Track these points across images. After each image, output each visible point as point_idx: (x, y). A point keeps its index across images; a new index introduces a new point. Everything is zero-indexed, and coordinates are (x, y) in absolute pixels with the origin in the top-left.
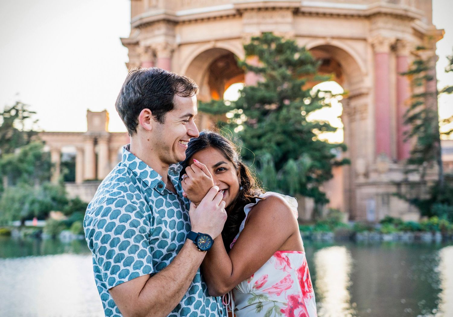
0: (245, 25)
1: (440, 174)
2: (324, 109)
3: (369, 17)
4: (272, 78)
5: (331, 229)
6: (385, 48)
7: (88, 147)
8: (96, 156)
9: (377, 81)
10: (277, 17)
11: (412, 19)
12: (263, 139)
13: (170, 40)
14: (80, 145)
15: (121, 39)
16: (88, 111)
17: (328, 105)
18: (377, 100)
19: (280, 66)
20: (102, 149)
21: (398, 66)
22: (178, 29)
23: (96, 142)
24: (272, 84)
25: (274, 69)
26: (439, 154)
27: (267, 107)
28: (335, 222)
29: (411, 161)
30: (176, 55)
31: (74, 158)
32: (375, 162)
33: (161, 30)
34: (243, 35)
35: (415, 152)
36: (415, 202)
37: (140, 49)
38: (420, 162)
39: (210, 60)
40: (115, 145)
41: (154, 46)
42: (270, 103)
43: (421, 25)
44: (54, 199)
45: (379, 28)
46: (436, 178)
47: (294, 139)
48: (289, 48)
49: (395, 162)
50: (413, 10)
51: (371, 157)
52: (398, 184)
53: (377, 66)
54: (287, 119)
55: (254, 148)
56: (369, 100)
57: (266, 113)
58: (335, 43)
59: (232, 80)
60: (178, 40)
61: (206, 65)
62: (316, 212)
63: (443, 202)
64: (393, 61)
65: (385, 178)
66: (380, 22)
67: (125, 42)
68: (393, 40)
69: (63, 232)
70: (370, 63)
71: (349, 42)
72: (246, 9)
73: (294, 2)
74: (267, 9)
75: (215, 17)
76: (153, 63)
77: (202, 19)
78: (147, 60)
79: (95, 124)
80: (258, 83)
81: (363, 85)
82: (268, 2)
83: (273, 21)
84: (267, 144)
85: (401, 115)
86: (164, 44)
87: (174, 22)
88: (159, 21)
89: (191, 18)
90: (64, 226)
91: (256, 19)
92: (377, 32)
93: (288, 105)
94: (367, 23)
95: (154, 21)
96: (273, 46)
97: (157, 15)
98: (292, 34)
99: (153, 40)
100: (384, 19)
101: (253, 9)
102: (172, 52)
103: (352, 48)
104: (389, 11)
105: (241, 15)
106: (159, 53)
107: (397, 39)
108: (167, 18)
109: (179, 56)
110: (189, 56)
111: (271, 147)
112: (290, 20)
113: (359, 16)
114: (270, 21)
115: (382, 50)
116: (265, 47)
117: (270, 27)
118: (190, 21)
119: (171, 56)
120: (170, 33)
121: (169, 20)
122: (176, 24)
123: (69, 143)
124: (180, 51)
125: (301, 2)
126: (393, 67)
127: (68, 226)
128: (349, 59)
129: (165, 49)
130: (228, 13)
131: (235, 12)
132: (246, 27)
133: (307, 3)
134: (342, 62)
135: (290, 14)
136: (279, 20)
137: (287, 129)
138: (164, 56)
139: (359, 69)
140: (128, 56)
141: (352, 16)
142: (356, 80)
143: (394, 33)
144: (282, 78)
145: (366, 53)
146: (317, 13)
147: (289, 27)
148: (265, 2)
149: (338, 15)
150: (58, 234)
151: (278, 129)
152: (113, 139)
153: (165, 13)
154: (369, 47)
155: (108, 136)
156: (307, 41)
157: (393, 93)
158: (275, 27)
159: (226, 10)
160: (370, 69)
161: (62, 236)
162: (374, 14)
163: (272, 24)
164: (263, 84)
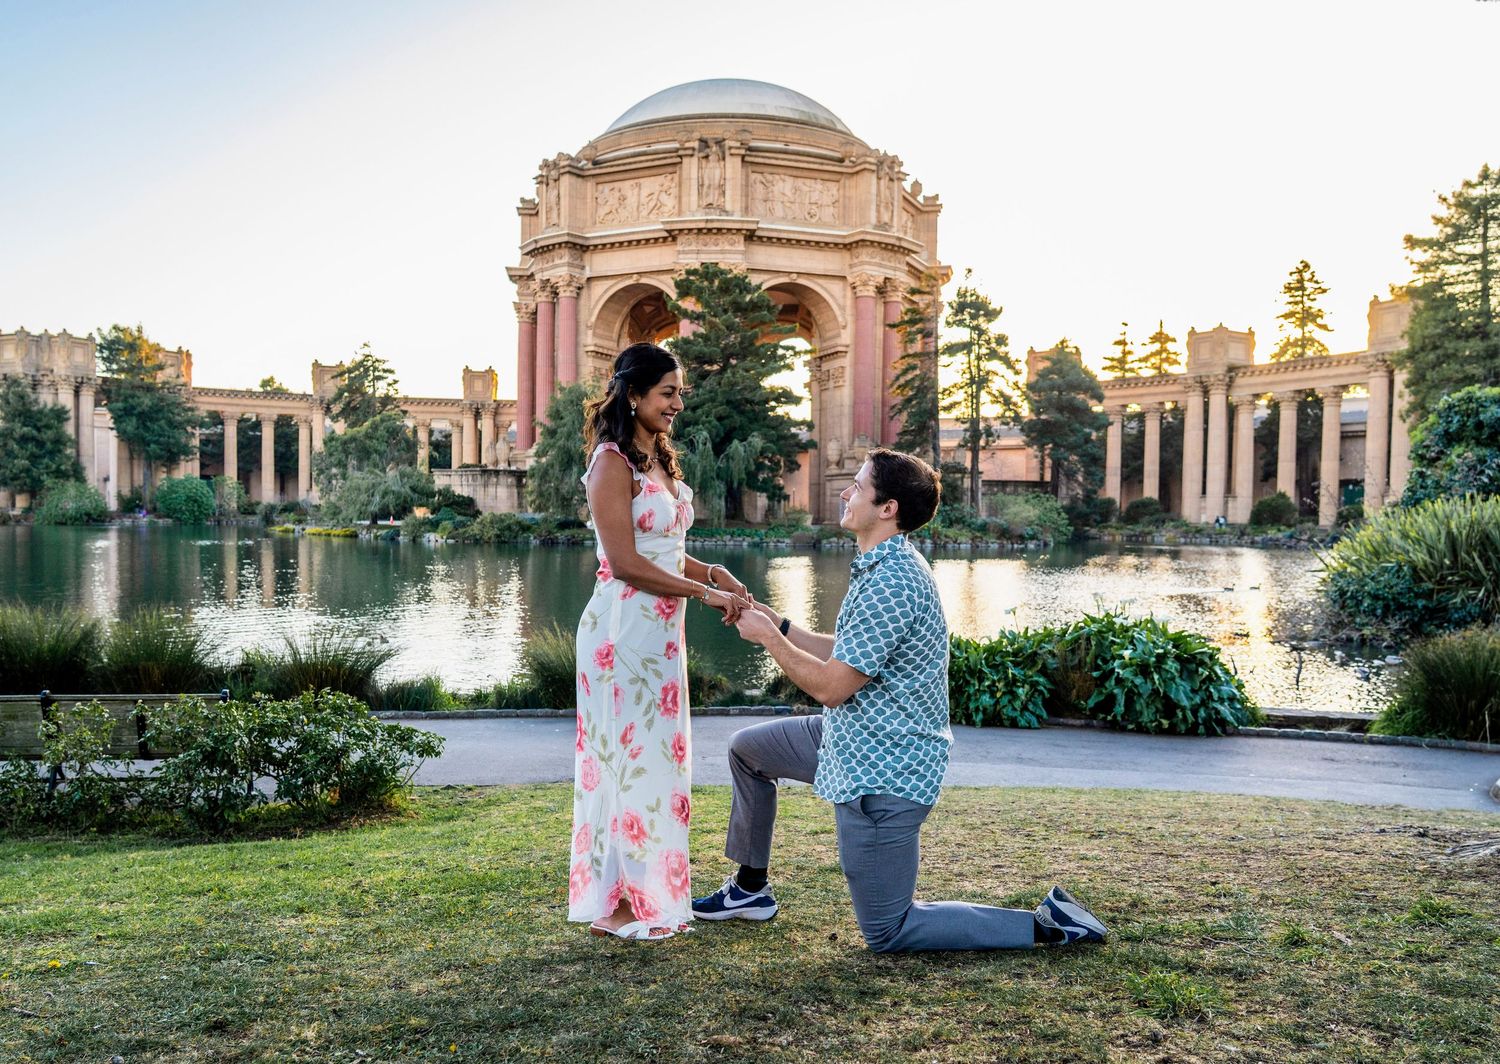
0: (679, 252)
2: (785, 373)
3: (848, 247)
4: (712, 326)
5: (789, 535)
6: (871, 291)
7: (468, 421)
8: (479, 434)
9: (858, 335)
10: (724, 244)
11: (908, 252)
12: (699, 411)
13: (576, 272)
14: (455, 418)
15: (508, 269)
16: (467, 370)
17: (789, 367)
18: (856, 363)
19: (725, 311)
20: (486, 424)
21: (885, 318)
22: (587, 256)
23: (477, 415)
24: (712, 336)
25: (715, 316)
26: (936, 436)
27: (707, 367)
28: (794, 524)
30: (584, 292)
31: (448, 436)
32: (851, 447)
33: (564, 257)
34: (677, 268)
35: (904, 433)
37: (535, 285)
39: (632, 302)
40: (503, 419)
41: (553, 281)
42: (711, 363)
43: (920, 260)
44: (413, 489)
45: (862, 263)
47: (742, 413)
48: (737, 286)
50: (909, 239)
51: (846, 441)
53: (858, 316)
54: (733, 385)
55: (686, 424)
56: (846, 362)
57: (704, 376)
58: (802, 281)
59: (663, 332)
60: (588, 273)
61: (626, 310)
62: (770, 511)
64: (881, 308)
66: (865, 255)
67: (513, 273)
68: (881, 280)
69: (427, 535)
70: (849, 311)
71: (821, 281)
72: (681, 230)
73: (748, 222)
74: (710, 230)
75: (639, 241)
76: (554, 304)
77: (621, 243)
78: (544, 299)
79: (476, 389)
80: (694, 334)
81: (839, 341)
82: (712, 221)
83: (718, 248)
84: (704, 418)
85: (888, 382)
86: (567, 278)
87: (582, 246)
88: (560, 244)
89: (605, 241)
90: (428, 527)
91: (694, 244)
92: (860, 268)
93: (735, 366)
94: (846, 255)
95: (554, 245)
96: (716, 283)
97: (558, 236)
98: (744, 266)
99: (552, 271)
100: (870, 250)
101: (690, 230)
102: (579, 288)
103: (826, 289)
104: (877, 239)
105: (674, 239)
106: (561, 290)
107: (886, 278)
108: (572, 240)
109: (589, 295)
110: (602, 295)
111: (710, 422)
112: (741, 247)
113: (836, 245)
114: (714, 248)
115: (866, 294)
116: (706, 283)
117: (713, 256)
118: (604, 245)
119: (578, 294)
120: (576, 262)
121: (575, 244)
122: (584, 249)
123: (441, 416)
124: (589, 288)
125: (758, 222)
126: (880, 316)
127: (434, 526)
128: (822, 305)
129: (569, 285)
130: (656, 235)
131: (666, 234)
132: (681, 256)
133: (766, 225)
134: (812, 309)
135: (742, 238)
136: (727, 247)
137: (732, 398)
138: (568, 294)
139: (835, 318)
140: (518, 294)
141: (827, 244)
142: (829, 334)
143: (882, 270)
144: (727, 328)
145: (844, 296)
146: (779, 239)
147: (740, 256)
148: (707, 221)
149: (808, 242)
150: (420, 537)
151: (720, 398)
152: (501, 410)
153: (568, 234)
154: (849, 288)
155: (494, 405)
156: (765, 277)
157: (879, 352)
158: (720, 256)
159: (654, 231)
160: (850, 319)
161: (425, 540)
162: (857, 242)
163: (716, 252)
164: (701, 336)
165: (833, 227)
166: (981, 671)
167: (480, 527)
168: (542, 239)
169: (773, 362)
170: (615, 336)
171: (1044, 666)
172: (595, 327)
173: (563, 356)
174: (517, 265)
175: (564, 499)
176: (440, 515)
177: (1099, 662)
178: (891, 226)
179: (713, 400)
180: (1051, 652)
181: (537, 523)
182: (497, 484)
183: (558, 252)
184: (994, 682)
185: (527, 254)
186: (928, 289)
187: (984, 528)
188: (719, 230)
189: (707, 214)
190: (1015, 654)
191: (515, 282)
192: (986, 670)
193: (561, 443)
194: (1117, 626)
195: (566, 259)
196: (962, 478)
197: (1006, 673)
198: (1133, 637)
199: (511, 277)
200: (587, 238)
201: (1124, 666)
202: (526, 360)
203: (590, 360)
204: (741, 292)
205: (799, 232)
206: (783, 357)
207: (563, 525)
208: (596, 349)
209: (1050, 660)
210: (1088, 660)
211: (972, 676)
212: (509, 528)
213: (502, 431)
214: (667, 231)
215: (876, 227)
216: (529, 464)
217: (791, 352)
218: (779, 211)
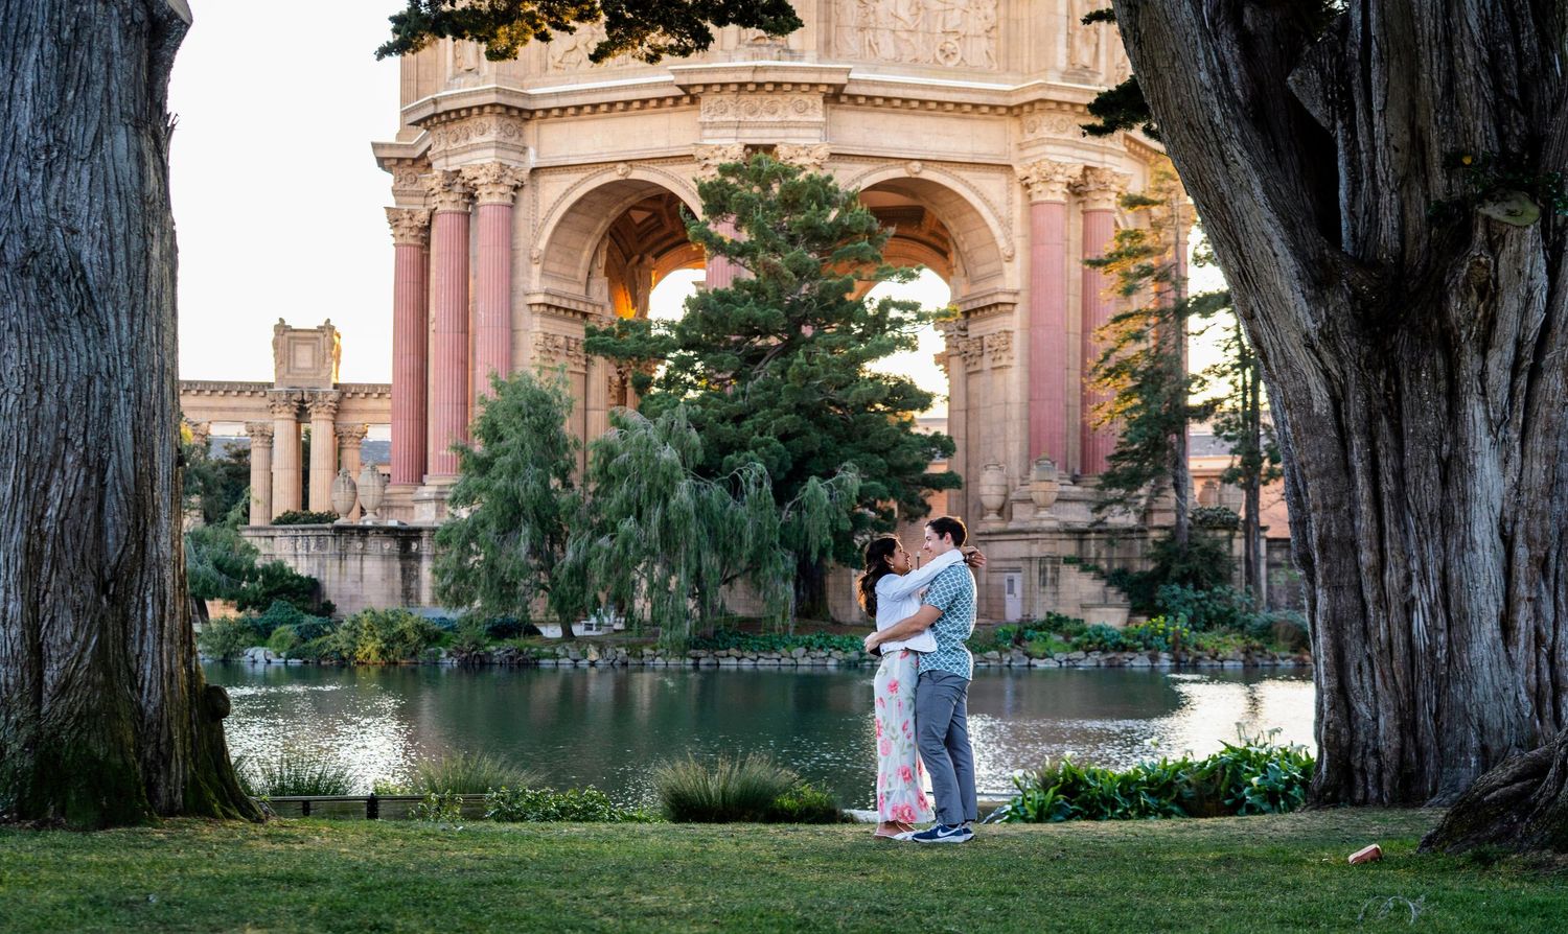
0: (703, 126)
1: (1180, 510)
2: (901, 352)
3: (1014, 111)
4: (773, 273)
6: (1058, 193)
7: (283, 428)
8: (304, 452)
9: (1034, 271)
10: (785, 109)
12: (748, 424)
13: (511, 158)
14: (257, 419)
15: (375, 146)
16: (282, 328)
17: (908, 344)
18: (1032, 324)
19: (792, 240)
20: (320, 431)
21: (1085, 247)
22: (531, 129)
23: (302, 413)
24: (770, 287)
25: (774, 250)
27: (759, 342)
29: (1111, 480)
30: (525, 196)
31: (243, 454)
32: (1024, 480)
33: (490, 131)
34: (700, 153)
35: (1120, 456)
36: (1118, 579)
37: (433, 180)
38: (1133, 480)
39: (614, 212)
40: (352, 420)
41: (467, 174)
42: (765, 334)
45: (1042, 142)
46: (1169, 519)
47: (824, 425)
49: (1075, 481)
51: (1016, 468)
52: (1080, 535)
53: (1034, 240)
54: (808, 376)
56: (1014, 322)
57: (756, 357)
58: (930, 175)
59: (667, 259)
60: (532, 160)
61: (602, 226)
63: (1182, 580)
64: (1077, 222)
65: (1048, 519)
66: (1046, 126)
67: (385, 153)
68: (1077, 172)
69: (251, 651)
70: (1018, 228)
71: (965, 174)
72: (706, 86)
73: (831, 71)
74: (760, 85)
75: (628, 103)
76: (468, 215)
77: (595, 106)
78: (449, 207)
79: (300, 364)
80: (736, 282)
81: (999, 284)
82: (764, 69)
83: (775, 118)
84: (756, 437)
85: (1091, 363)
86: (495, 169)
87: (521, 111)
88: (481, 108)
89: (564, 102)
90: (250, 637)
91: (731, 110)
92: (1039, 150)
93: (811, 341)
94: (1012, 125)
95: (469, 109)
96: (776, 188)
97: (477, 93)
98: (823, 152)
99: (465, 157)
100: (1057, 117)
101: (724, 85)
102: (516, 188)
103: (973, 189)
104: (1069, 97)
105: (694, 100)
106: (482, 191)
107: (1086, 168)
108: (504, 100)
109: (536, 201)
110: (559, 202)
111: (767, 444)
112: (819, 117)
113: (993, 107)
114: (768, 118)
115: (1049, 197)
116: (756, 189)
117: (767, 132)
118: (563, 109)
119: (514, 198)
120: (513, 140)
121: (508, 108)
122: (526, 115)
123: (231, 414)
124: (535, 187)
125: (848, 71)
126: (1076, 237)
127: (262, 634)
128: (969, 217)
129: (497, 183)
130: (661, 93)
131: (680, 92)
132: (708, 133)
133: (863, 75)
134: (950, 224)
135: (819, 100)
136: (793, 117)
137: (807, 401)
138: (496, 199)
139: (993, 241)
140: (395, 192)
141: (975, 106)
142: (981, 271)
143: (1078, 153)
144: (797, 273)
145: (1010, 202)
146: (887, 100)
147: (815, 133)
148: (756, 69)
149: (940, 104)
150: (238, 654)
151: (785, 401)
152: (347, 404)
153: (497, 91)
154: (1017, 188)
155: (335, 395)
156: (862, 168)
157: (1075, 303)
158: (780, 133)
159: (656, 85)
160: (1019, 243)
161: (246, 660)
162: (1032, 104)
163: (771, 126)
164: (749, 286)
165: (984, 74)
166: (1114, 800)
167: (349, 636)
168: (446, 98)
169: (880, 331)
170: (582, 274)
171: (1179, 795)
172: (545, 258)
173: (485, 314)
174: (392, 140)
175: (502, 582)
176: (269, 616)
177: (1232, 791)
178: (1095, 73)
179: (771, 403)
180: (1188, 783)
181: (453, 627)
182: (363, 553)
183: (475, 121)
184: (1126, 810)
185: (417, 123)
186: (1161, 197)
187: (1267, 632)
188: (778, 85)
189: (754, 56)
190: (1150, 783)
191: (388, 169)
192: (1119, 798)
193: (500, 483)
194: (1253, 755)
195: (492, 136)
196: (1230, 539)
197: (1139, 801)
198: (1266, 766)
199: (381, 161)
200: (529, 97)
201: (1252, 793)
202: (409, 317)
203: (537, 319)
204: (820, 207)
205: (924, 87)
206: (900, 322)
207: (500, 631)
208: (548, 300)
209: (1186, 790)
210: (1222, 788)
211: (1105, 804)
212: (402, 636)
213: (348, 443)
214: (680, 86)
215: (1065, 76)
216: (425, 516)
217: (910, 315)
218: (887, 49)
